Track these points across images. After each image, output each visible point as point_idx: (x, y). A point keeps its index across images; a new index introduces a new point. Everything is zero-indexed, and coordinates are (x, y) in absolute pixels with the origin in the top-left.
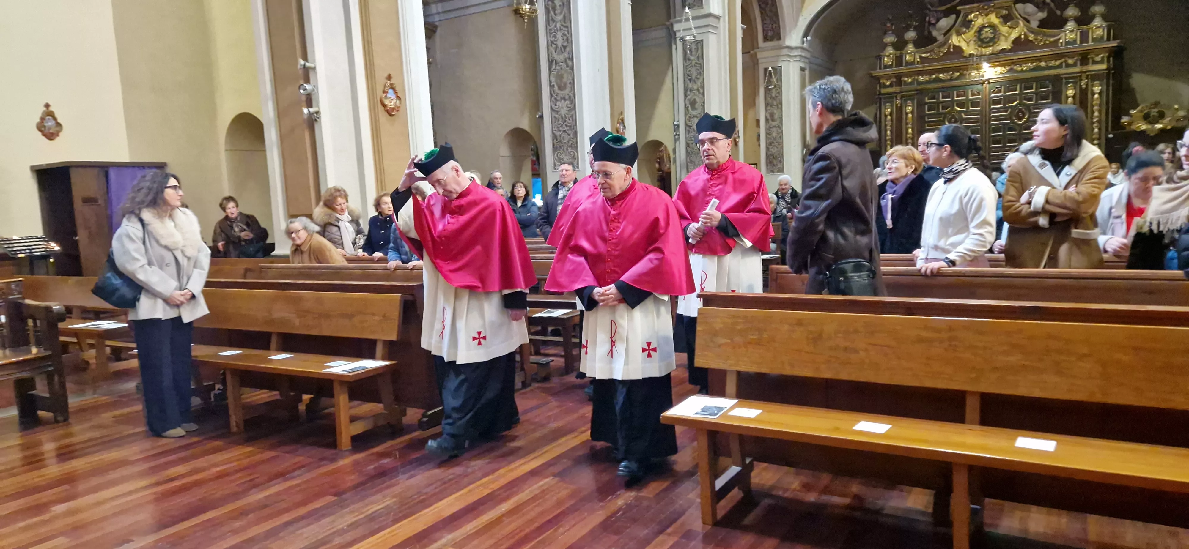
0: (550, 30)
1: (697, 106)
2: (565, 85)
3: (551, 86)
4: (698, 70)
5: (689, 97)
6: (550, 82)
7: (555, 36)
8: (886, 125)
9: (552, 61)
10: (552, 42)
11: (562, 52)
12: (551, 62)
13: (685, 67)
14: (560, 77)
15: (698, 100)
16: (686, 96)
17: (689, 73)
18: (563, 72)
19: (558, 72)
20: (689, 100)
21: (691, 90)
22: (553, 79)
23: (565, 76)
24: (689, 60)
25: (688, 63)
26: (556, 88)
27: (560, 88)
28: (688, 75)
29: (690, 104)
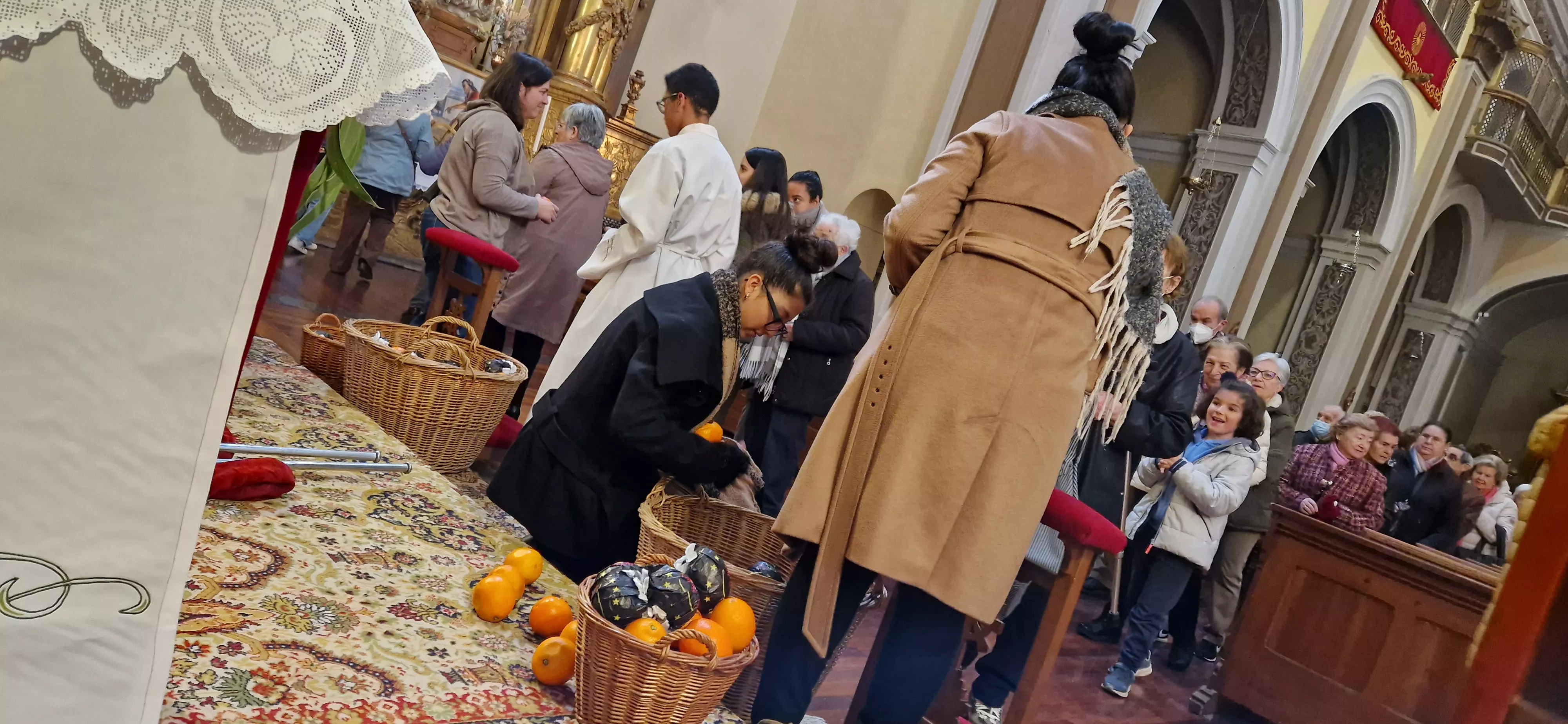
0: (1196, 204)
1: (1314, 345)
4: (1334, 304)
5: (1308, 330)
7: (1199, 213)
13: (1317, 295)
15: (1318, 338)
16: (1304, 327)
17: (1319, 302)
20: (1307, 334)
21: (1313, 324)
24: (1327, 287)
25: (1324, 290)
28: (1318, 305)
29: (1306, 339)
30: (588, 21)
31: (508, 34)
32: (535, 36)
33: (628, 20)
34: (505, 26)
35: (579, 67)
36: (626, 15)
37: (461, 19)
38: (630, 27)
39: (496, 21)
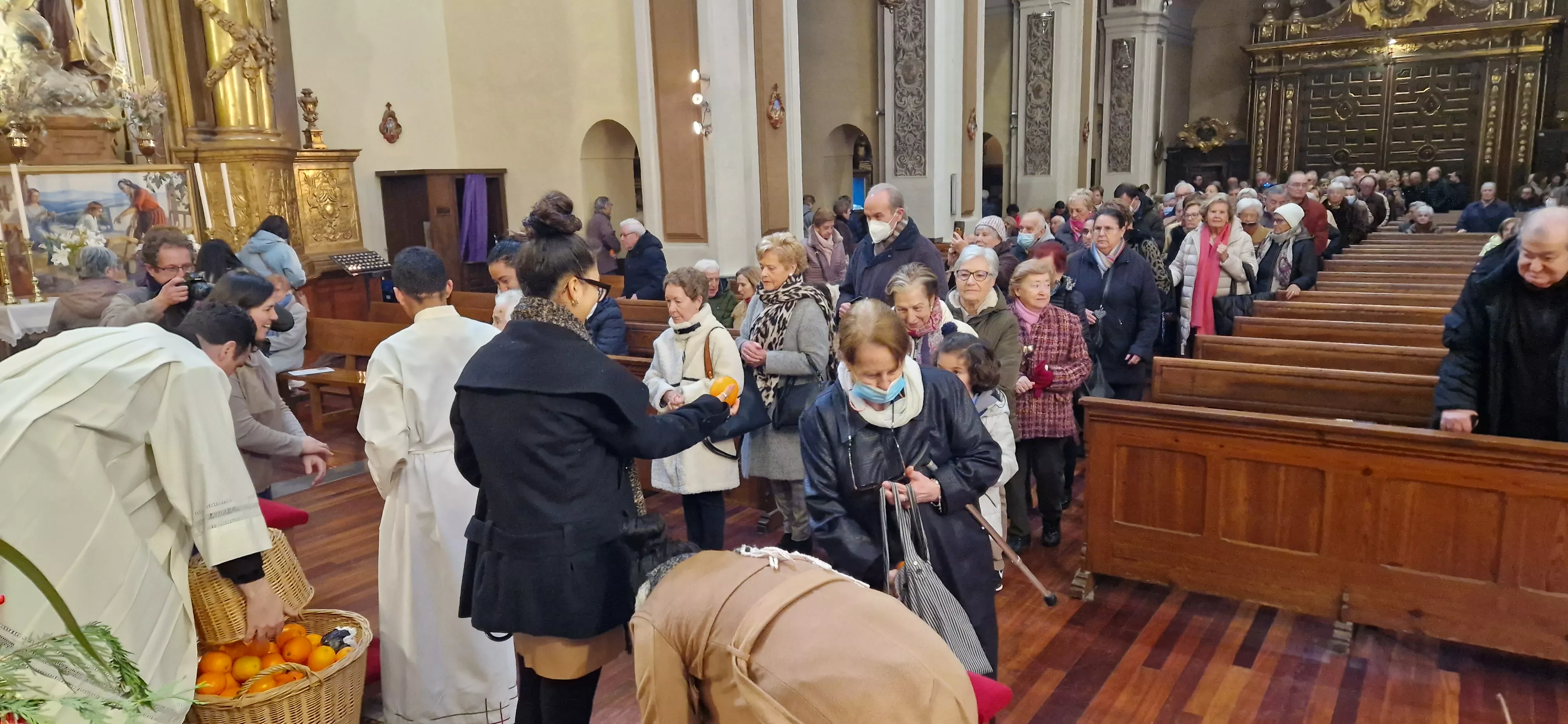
0: (899, 12)
1: (1041, 93)
2: (914, 77)
3: (896, 78)
4: (1046, 49)
5: (1032, 83)
6: (896, 74)
7: (904, 20)
8: (1259, 114)
9: (899, 49)
10: (901, 27)
11: (912, 40)
12: (897, 51)
13: (1029, 46)
14: (907, 68)
15: (1043, 86)
16: (1028, 81)
17: (1033, 53)
18: (912, 63)
19: (906, 62)
20: (1032, 86)
21: (1035, 74)
22: (899, 70)
23: (915, 68)
24: (1035, 36)
25: (1033, 40)
26: (902, 81)
27: (907, 82)
28: (1032, 55)
29: (1033, 91)
30: (227, 65)
31: (144, 113)
32: (175, 102)
33: (268, 43)
34: (136, 104)
35: (240, 118)
36: (263, 38)
37: (81, 118)
38: (274, 49)
39: (123, 104)
